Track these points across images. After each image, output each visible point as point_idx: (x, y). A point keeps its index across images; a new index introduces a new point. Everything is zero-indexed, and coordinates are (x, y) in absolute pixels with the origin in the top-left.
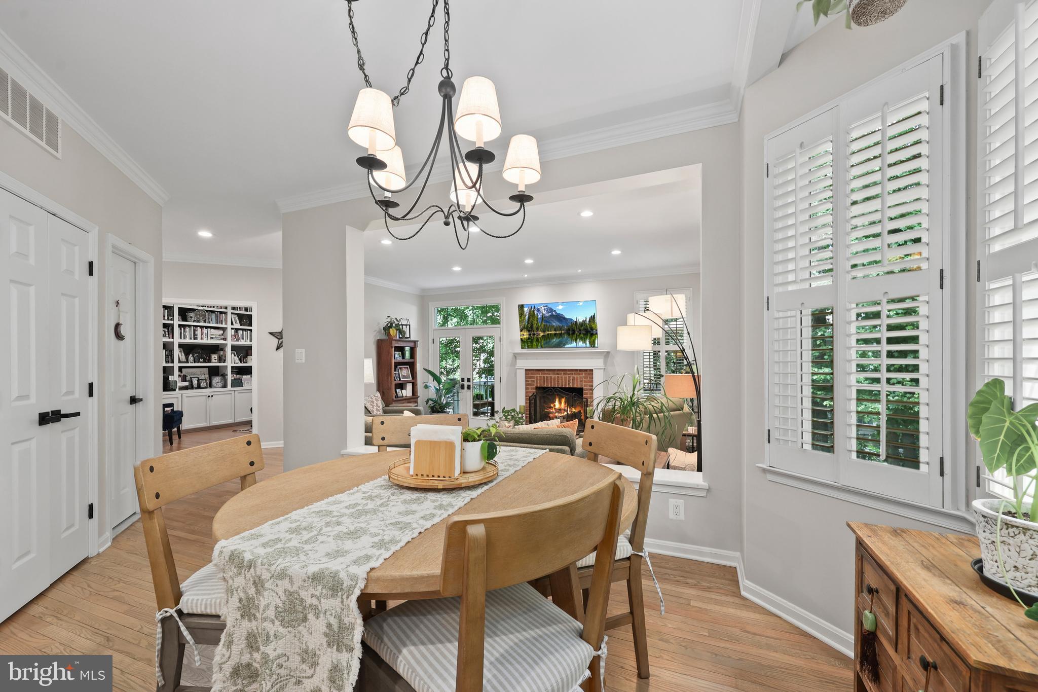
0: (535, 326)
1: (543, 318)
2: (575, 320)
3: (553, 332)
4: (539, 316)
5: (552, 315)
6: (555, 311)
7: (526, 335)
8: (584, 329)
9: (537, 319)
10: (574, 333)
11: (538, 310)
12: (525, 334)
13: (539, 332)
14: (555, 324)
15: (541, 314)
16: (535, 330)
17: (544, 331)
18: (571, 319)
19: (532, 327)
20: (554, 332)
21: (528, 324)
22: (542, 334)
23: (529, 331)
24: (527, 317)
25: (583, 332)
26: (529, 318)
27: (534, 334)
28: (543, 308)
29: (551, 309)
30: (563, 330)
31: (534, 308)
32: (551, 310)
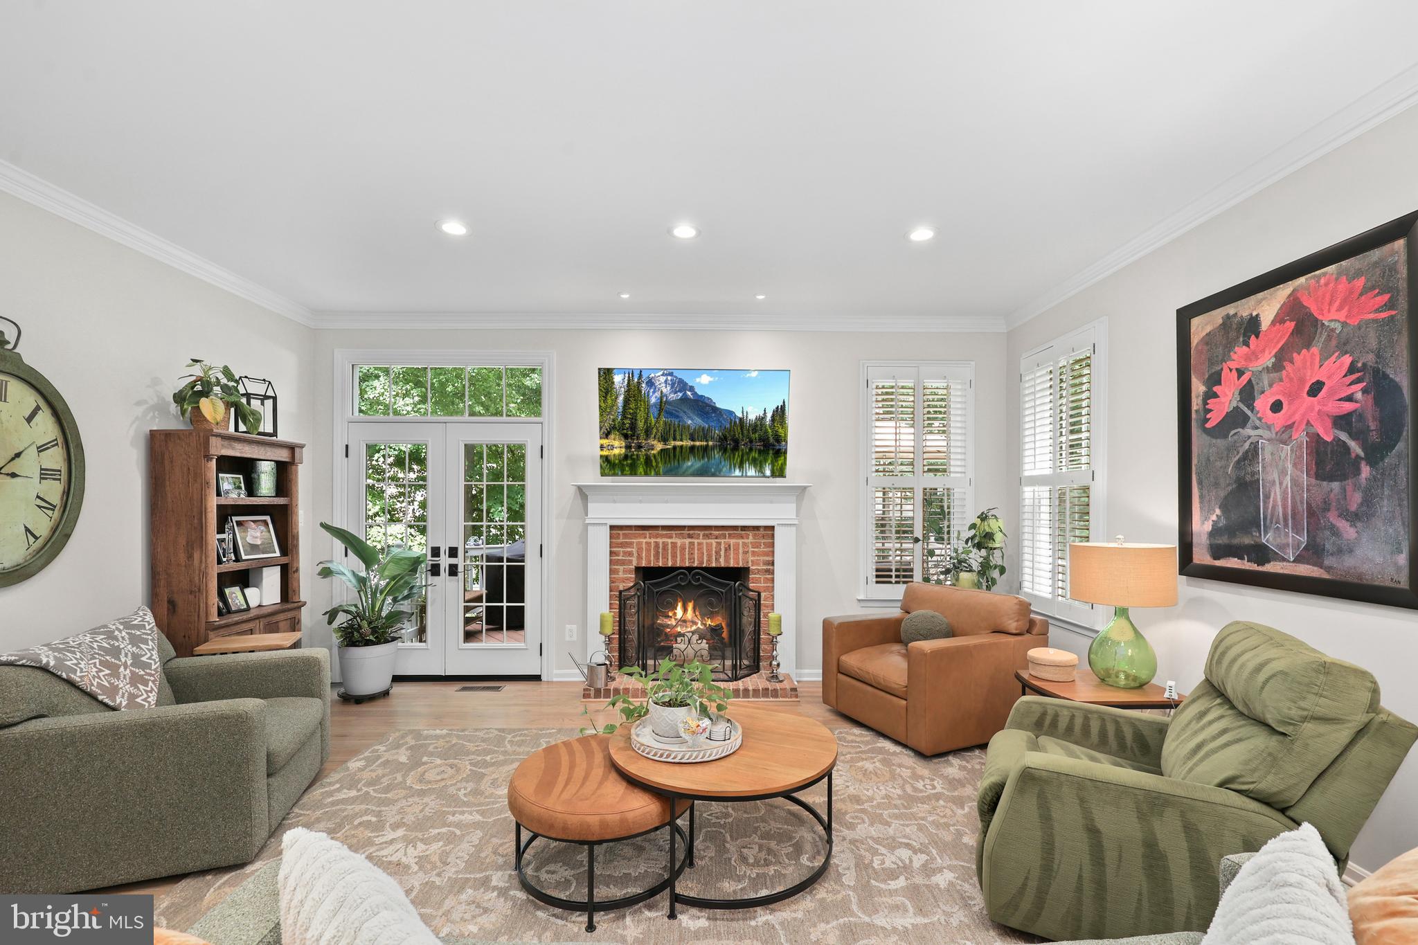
0: (641, 424)
1: (662, 404)
2: (739, 415)
3: (687, 443)
4: (653, 400)
5: (684, 400)
6: (692, 389)
7: (617, 447)
8: (760, 440)
9: (648, 407)
10: (736, 448)
11: (650, 383)
12: (616, 443)
13: (652, 442)
14: (693, 421)
15: (658, 394)
16: (642, 435)
17: (664, 439)
18: (731, 413)
19: (633, 427)
20: (690, 443)
21: (624, 417)
22: (659, 446)
23: (626, 437)
24: (621, 398)
25: (758, 446)
26: (626, 401)
27: (639, 447)
28: (663, 379)
29: (681, 381)
30: (712, 438)
31: (640, 376)
32: (681, 385)
